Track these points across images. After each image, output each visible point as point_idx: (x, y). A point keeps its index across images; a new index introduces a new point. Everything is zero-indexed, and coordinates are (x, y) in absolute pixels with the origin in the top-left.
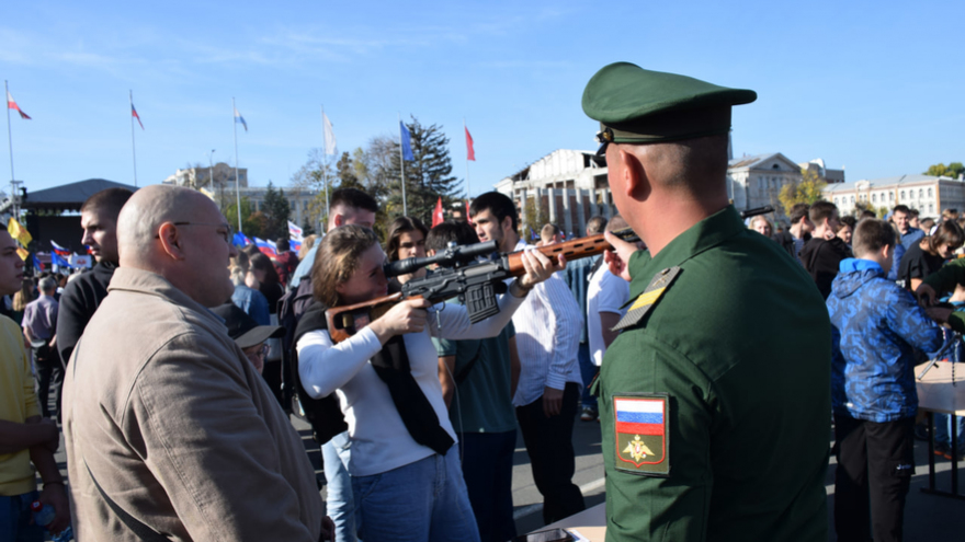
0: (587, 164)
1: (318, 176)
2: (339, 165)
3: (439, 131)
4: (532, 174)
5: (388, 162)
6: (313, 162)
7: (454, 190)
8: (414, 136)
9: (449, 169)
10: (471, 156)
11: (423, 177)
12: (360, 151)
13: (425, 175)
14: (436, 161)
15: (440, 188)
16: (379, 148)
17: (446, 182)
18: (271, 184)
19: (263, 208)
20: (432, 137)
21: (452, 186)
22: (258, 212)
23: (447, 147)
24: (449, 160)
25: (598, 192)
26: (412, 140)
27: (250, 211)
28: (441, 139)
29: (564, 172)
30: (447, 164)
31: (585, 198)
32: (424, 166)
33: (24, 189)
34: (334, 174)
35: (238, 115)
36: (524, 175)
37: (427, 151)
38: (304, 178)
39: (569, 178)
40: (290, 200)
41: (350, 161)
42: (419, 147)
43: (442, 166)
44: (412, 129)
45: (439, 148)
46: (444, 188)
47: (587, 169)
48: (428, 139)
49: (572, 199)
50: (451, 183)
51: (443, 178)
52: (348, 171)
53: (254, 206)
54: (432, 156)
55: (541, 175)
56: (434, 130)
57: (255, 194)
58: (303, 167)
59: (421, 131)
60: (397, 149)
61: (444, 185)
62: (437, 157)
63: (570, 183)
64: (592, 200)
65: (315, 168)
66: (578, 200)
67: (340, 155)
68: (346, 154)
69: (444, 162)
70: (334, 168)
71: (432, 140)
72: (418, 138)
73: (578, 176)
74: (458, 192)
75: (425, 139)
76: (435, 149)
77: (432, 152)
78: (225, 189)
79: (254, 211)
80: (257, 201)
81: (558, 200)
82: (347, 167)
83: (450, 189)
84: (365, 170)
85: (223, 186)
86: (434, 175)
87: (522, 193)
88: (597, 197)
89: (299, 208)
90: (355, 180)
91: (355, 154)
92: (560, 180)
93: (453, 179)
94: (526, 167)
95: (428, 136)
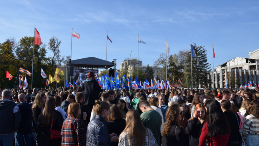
0: (247, 62)
1: (162, 62)
2: (169, 59)
3: (203, 48)
4: (228, 65)
5: (185, 58)
6: (161, 58)
7: (207, 68)
8: (195, 49)
9: (206, 61)
10: (214, 56)
11: (197, 63)
12: (176, 55)
13: (198, 62)
14: (202, 58)
15: (203, 67)
16: (182, 54)
17: (205, 65)
18: (148, 65)
19: (146, 72)
20: (201, 50)
21: (207, 66)
22: (144, 73)
23: (205, 53)
24: (206, 57)
25: (251, 71)
26: (194, 51)
27: (142, 73)
28: (204, 50)
29: (239, 64)
30: (205, 59)
31: (247, 73)
32: (198, 59)
33: (70, 59)
34: (168, 62)
35: (139, 40)
36: (225, 65)
37: (199, 54)
38: (158, 62)
39: (240, 66)
40: (153, 70)
41: (173, 58)
42: (196, 53)
43: (204, 59)
44: (194, 47)
45: (203, 53)
46: (204, 67)
47: (247, 63)
48: (199, 51)
49: (242, 73)
50: (207, 65)
51: (204, 63)
52: (172, 61)
53: (143, 71)
54: (200, 56)
55: (231, 65)
56: (202, 48)
57: (143, 68)
58: (158, 59)
59: (197, 48)
60: (189, 53)
61: (204, 66)
62: (202, 56)
63: (241, 68)
64: (249, 73)
65: (162, 59)
66: (245, 73)
67: (170, 56)
68: (172, 56)
69: (204, 58)
70: (168, 60)
71: (201, 51)
72: (196, 50)
73: (244, 65)
74: (209, 68)
75: (198, 51)
76: (202, 54)
77: (200, 55)
78: (135, 66)
79: (143, 73)
80: (144, 70)
81: (238, 73)
82: (172, 60)
83: (206, 67)
84: (177, 61)
85: (135, 65)
86: (201, 63)
87: (225, 70)
88: (251, 72)
89: (156, 72)
90: (174, 64)
91: (174, 56)
92: (237, 67)
93: (208, 64)
94: (226, 62)
95: (199, 50)
